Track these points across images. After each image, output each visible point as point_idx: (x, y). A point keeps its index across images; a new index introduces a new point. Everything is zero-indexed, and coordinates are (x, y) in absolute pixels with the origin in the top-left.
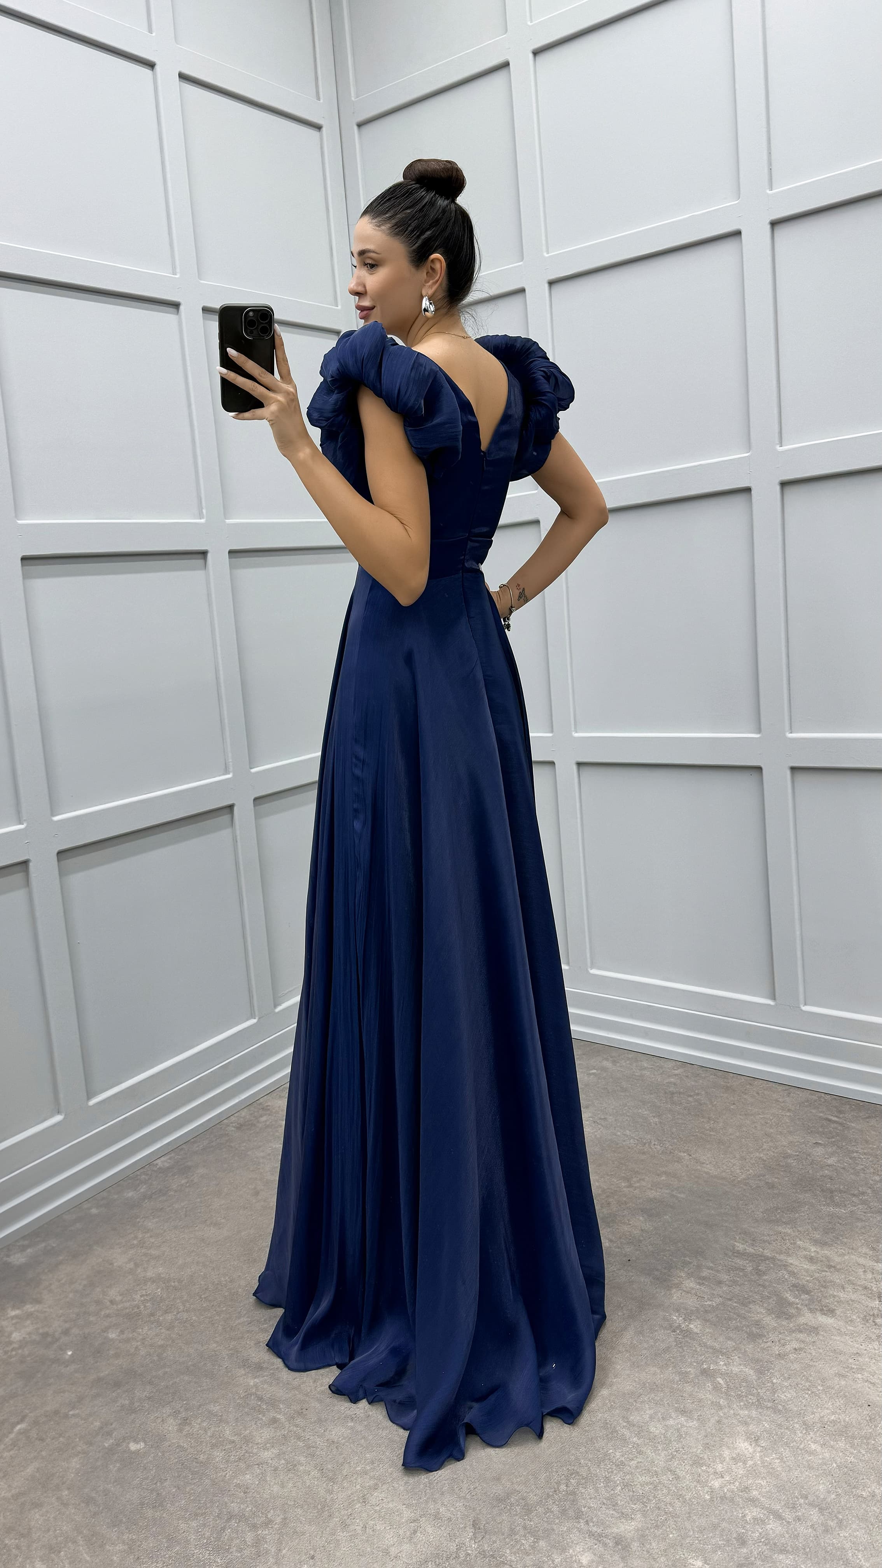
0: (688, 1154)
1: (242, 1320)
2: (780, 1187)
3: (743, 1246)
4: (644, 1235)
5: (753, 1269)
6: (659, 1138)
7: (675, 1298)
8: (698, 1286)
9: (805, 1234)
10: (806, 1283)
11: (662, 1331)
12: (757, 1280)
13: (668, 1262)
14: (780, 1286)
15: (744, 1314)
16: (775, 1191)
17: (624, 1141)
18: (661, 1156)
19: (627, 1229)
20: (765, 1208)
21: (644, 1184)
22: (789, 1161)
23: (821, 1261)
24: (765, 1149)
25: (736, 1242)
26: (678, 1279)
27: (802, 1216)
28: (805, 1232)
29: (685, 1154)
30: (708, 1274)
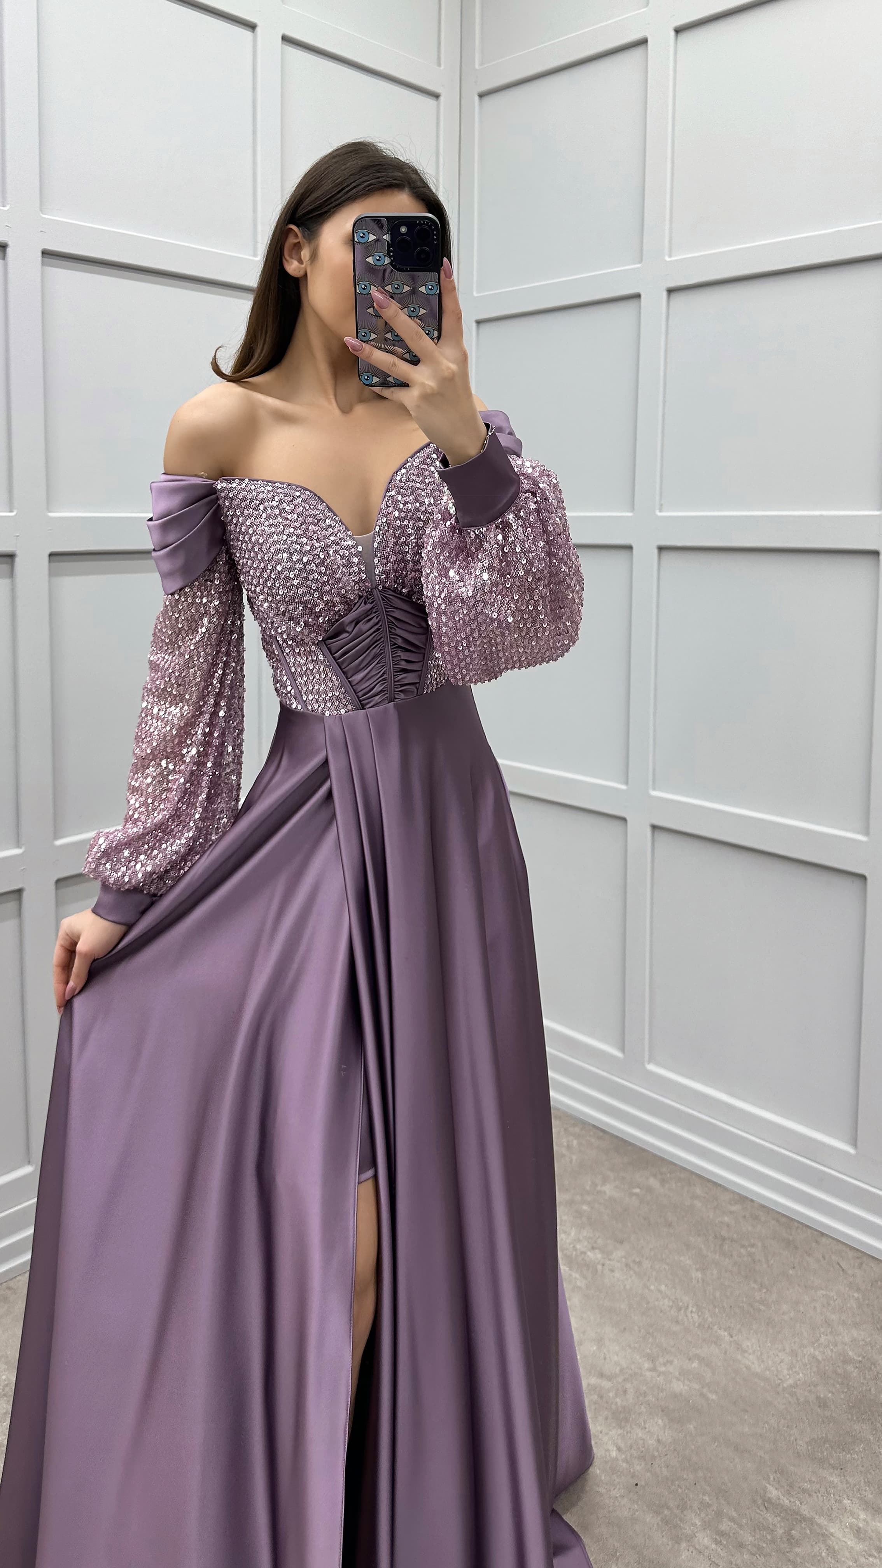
0: (730, 1334)
4: (660, 1448)
5: (784, 1533)
6: (699, 1304)
7: (683, 1557)
8: (714, 1546)
9: (855, 1489)
12: (788, 1552)
16: (827, 1413)
18: (696, 1330)
21: (671, 1369)
22: (850, 1368)
23: (870, 1538)
24: (822, 1344)
25: (769, 1483)
26: (692, 1528)
27: (854, 1459)
28: (855, 1485)
29: (726, 1334)
30: (728, 1529)
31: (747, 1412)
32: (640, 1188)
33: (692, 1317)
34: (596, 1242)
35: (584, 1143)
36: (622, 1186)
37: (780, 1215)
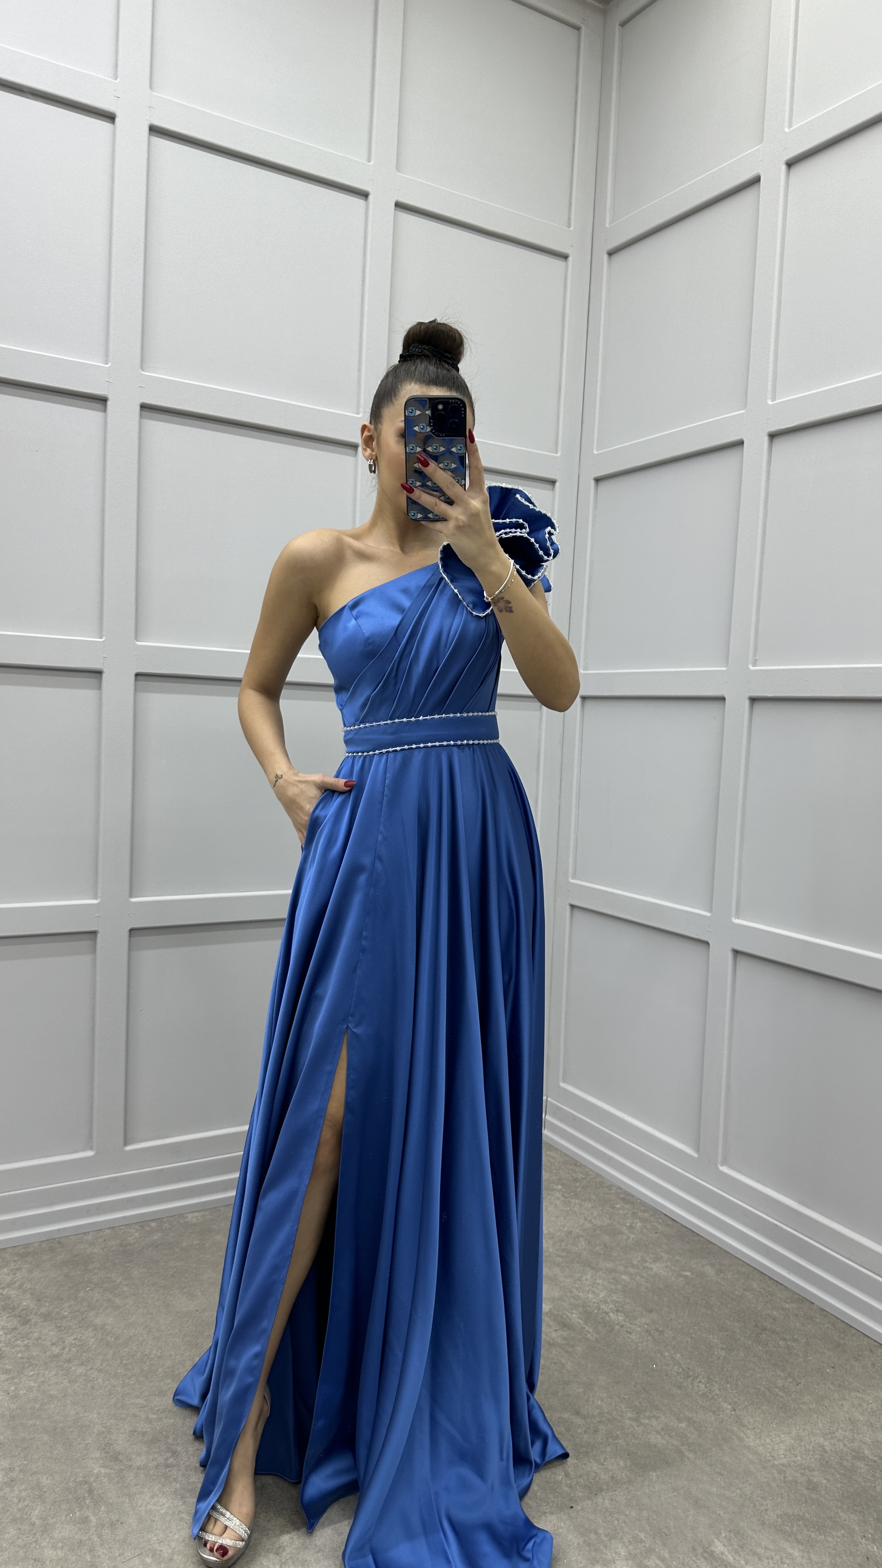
0: (733, 1408)
1: (138, 1401)
3: (722, 1548)
4: (611, 1484)
6: (711, 1377)
13: (616, 1530)
16: (814, 1496)
17: (667, 1365)
18: (698, 1397)
19: (595, 1468)
24: (836, 1437)
25: (718, 1539)
29: (729, 1407)
31: (722, 1475)
32: (690, 1272)
33: (698, 1386)
35: (648, 1226)
36: (673, 1268)
37: (839, 1321)
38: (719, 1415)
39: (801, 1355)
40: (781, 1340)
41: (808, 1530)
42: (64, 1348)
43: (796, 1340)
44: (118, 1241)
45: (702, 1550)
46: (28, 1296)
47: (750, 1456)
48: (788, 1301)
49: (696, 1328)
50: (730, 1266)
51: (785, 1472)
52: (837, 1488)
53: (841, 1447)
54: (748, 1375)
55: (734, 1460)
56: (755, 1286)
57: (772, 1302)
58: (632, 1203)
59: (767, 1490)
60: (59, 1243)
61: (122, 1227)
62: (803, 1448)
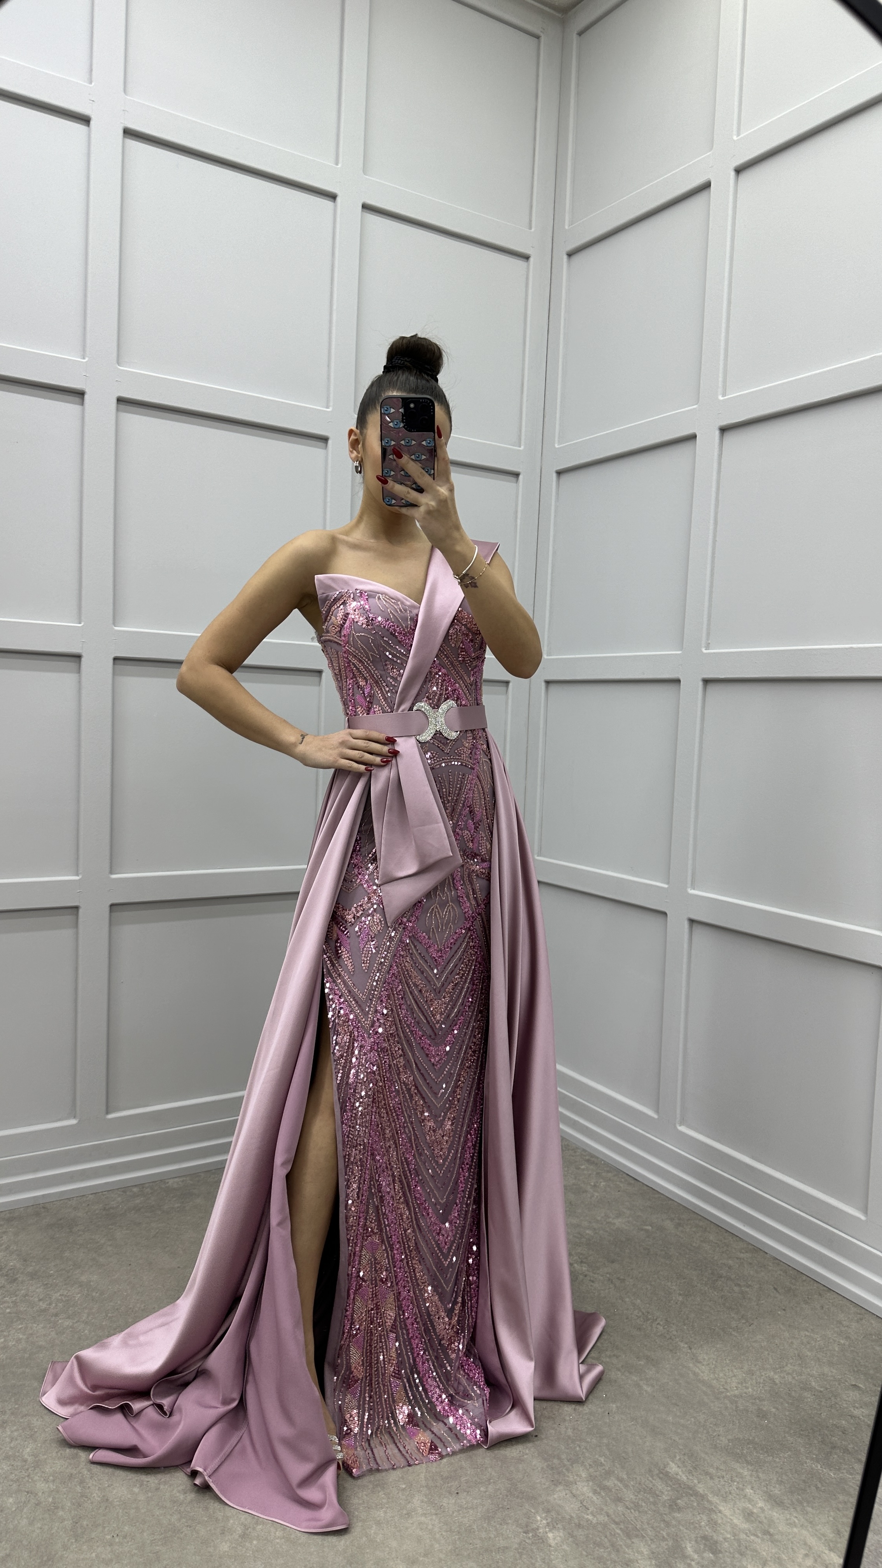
0: (689, 1347)
2: (772, 1419)
3: (677, 1469)
5: (670, 1500)
6: (669, 1320)
7: (555, 1496)
8: (591, 1494)
9: (763, 1484)
10: (721, 1539)
11: (514, 1527)
12: (665, 1514)
13: (578, 1455)
14: (687, 1531)
15: (621, 1545)
16: (763, 1422)
17: (628, 1309)
18: (656, 1338)
20: (736, 1437)
22: (806, 1394)
23: (759, 1522)
24: (785, 1371)
25: (673, 1462)
26: (575, 1477)
27: (775, 1461)
28: (765, 1480)
29: (686, 1346)
30: (613, 1485)
31: (678, 1406)
32: (651, 1226)
33: (656, 1328)
34: (586, 1258)
35: (612, 1185)
36: (634, 1222)
37: (790, 1268)
38: (676, 1353)
39: (754, 1299)
40: (736, 1286)
41: (757, 1452)
42: (50, 1304)
43: (750, 1286)
44: (101, 1205)
45: (658, 1472)
46: (14, 1257)
47: (704, 1389)
48: (743, 1251)
49: (656, 1276)
50: (688, 1220)
51: (736, 1402)
52: (785, 1415)
53: (790, 1380)
54: (703, 1317)
55: (689, 1392)
56: (711, 1238)
57: (728, 1252)
58: (596, 1164)
59: (720, 1418)
60: (44, 1208)
61: (104, 1193)
62: (754, 1381)
